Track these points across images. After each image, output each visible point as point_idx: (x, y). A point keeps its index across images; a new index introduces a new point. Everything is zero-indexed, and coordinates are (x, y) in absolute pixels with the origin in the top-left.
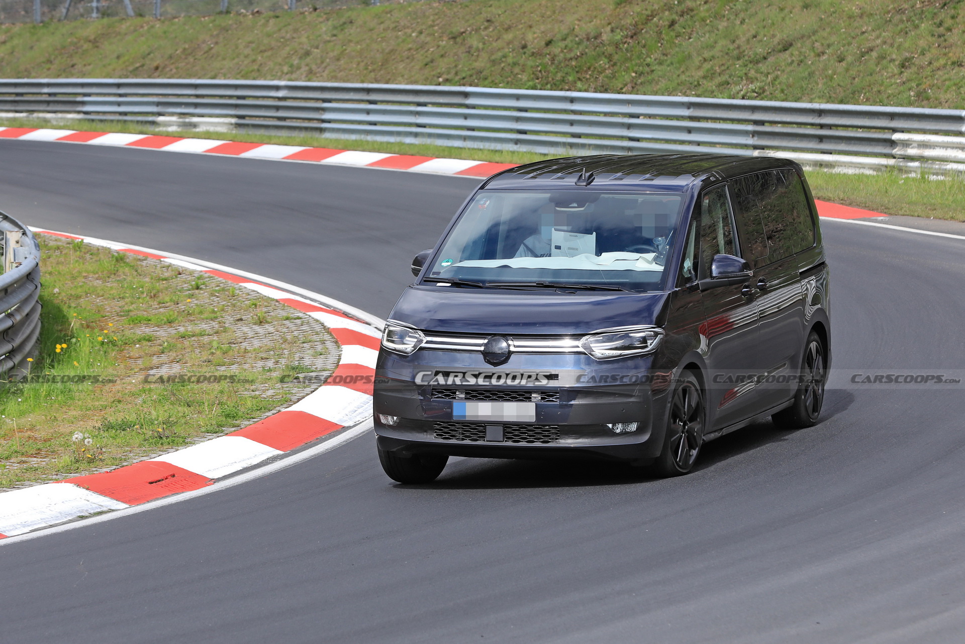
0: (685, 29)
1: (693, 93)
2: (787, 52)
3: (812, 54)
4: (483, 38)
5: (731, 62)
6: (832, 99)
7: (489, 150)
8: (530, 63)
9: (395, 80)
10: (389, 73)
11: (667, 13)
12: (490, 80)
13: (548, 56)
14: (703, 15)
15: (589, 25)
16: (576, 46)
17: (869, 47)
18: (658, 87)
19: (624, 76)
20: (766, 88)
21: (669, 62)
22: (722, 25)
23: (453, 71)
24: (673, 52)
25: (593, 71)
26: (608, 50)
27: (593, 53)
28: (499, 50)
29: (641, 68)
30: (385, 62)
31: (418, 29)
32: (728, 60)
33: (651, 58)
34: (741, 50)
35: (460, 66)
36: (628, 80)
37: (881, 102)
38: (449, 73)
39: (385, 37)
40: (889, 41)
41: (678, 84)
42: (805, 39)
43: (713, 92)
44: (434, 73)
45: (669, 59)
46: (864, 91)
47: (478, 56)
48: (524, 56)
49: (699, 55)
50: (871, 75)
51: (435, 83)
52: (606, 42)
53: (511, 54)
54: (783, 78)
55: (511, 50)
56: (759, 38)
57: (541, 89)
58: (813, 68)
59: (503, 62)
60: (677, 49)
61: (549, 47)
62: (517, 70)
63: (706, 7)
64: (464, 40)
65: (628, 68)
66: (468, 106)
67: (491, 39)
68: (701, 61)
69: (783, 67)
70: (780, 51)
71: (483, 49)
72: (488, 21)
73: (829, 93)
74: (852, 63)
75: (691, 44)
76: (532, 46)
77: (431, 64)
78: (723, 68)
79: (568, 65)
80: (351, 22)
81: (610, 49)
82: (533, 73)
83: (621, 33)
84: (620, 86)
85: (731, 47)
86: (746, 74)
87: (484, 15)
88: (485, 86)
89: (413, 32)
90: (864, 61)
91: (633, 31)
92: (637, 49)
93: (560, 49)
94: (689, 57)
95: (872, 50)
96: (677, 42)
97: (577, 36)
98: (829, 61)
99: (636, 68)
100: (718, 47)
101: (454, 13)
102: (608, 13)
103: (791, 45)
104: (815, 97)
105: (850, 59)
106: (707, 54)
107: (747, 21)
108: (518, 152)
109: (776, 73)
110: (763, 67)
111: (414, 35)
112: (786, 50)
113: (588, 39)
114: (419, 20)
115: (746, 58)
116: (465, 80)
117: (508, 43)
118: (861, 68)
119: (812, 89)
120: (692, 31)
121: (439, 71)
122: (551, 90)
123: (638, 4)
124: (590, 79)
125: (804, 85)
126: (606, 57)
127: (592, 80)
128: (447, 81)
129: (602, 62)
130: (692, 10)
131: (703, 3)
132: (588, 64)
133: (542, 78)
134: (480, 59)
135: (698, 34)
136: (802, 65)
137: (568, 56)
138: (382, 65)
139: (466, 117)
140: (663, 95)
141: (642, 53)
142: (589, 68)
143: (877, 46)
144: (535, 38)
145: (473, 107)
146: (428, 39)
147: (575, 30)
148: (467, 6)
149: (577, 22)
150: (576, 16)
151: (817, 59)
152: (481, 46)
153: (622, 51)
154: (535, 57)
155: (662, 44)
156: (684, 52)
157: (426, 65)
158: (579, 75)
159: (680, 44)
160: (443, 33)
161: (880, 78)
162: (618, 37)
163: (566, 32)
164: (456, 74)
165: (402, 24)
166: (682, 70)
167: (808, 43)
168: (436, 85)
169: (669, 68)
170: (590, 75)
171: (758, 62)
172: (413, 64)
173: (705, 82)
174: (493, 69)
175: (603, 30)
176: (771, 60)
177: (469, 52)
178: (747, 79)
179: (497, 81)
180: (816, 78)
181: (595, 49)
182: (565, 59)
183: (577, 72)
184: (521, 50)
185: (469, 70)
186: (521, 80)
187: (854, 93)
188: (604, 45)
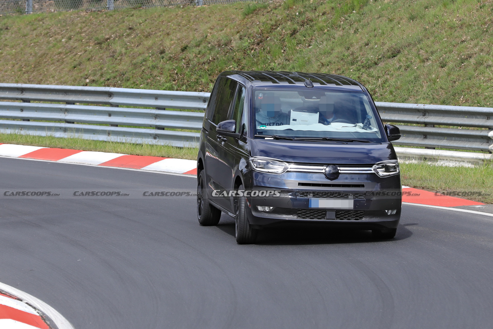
0: (305, 37)
2: (395, 58)
3: (418, 60)
4: (126, 44)
5: (346, 67)
6: (436, 100)
7: (131, 144)
8: (167, 66)
9: (47, 80)
10: (41, 75)
11: (289, 23)
12: (131, 81)
13: (183, 60)
14: (321, 25)
15: (220, 33)
16: (208, 52)
17: (468, 54)
20: (377, 90)
22: (338, 34)
23: (99, 73)
24: (294, 59)
26: (237, 56)
27: (224, 58)
28: (140, 54)
30: (38, 64)
31: (68, 35)
32: (344, 65)
33: (275, 63)
34: (355, 57)
35: (105, 69)
37: (478, 103)
38: (95, 75)
39: (37, 42)
40: (486, 49)
42: (411, 47)
44: (82, 74)
46: (463, 93)
47: (121, 60)
48: (162, 61)
49: (317, 60)
50: (470, 79)
51: (82, 84)
52: (236, 48)
53: (150, 58)
54: (392, 81)
55: (150, 55)
56: (370, 46)
57: (177, 90)
58: (418, 72)
59: (143, 65)
60: (298, 55)
61: (184, 52)
62: (155, 73)
63: (324, 17)
64: (108, 45)
66: (112, 105)
67: (133, 45)
68: (319, 65)
69: (392, 72)
70: (389, 58)
71: (125, 54)
72: (130, 29)
73: (433, 95)
74: (453, 68)
75: (310, 51)
76: (170, 51)
77: (79, 67)
79: (201, 69)
80: (7, 28)
81: (239, 55)
82: (170, 76)
83: (249, 41)
85: (346, 54)
87: (126, 24)
88: (127, 87)
89: (63, 38)
90: (463, 67)
91: (259, 39)
92: (263, 55)
93: (194, 55)
94: (309, 62)
95: (470, 57)
96: (298, 48)
97: (209, 43)
98: (433, 66)
100: (335, 54)
101: (100, 22)
102: (237, 23)
103: (399, 52)
104: (420, 99)
105: (451, 65)
106: (325, 60)
107: (360, 30)
108: (156, 145)
109: (386, 76)
110: (373, 71)
112: (395, 56)
113: (219, 46)
114: (68, 28)
116: (109, 82)
117: (148, 49)
118: (461, 73)
119: (417, 91)
120: (312, 39)
121: (86, 73)
122: (186, 90)
123: (263, 15)
125: (410, 87)
126: (235, 61)
128: (93, 82)
129: (231, 66)
130: (311, 20)
131: (321, 14)
132: (220, 68)
133: (178, 80)
134: (123, 63)
135: (316, 41)
136: (409, 69)
137: (202, 61)
138: (35, 67)
139: (110, 114)
141: (267, 58)
143: (475, 54)
144: (172, 45)
145: (117, 105)
146: (76, 44)
147: (208, 38)
148: (111, 15)
149: (209, 31)
150: (209, 25)
151: (422, 64)
152: (123, 50)
153: (249, 57)
154: (172, 61)
155: (284, 51)
159: (301, 51)
160: (89, 39)
161: (478, 82)
162: (246, 44)
163: (199, 39)
164: (102, 75)
165: (53, 30)
167: (414, 51)
171: (369, 67)
172: (63, 66)
174: (134, 71)
175: (232, 38)
176: (381, 65)
177: (113, 56)
179: (138, 83)
180: (421, 81)
181: (225, 55)
182: (199, 63)
183: (210, 75)
184: (159, 55)
185: (113, 72)
186: (159, 81)
187: (454, 95)
188: (233, 51)
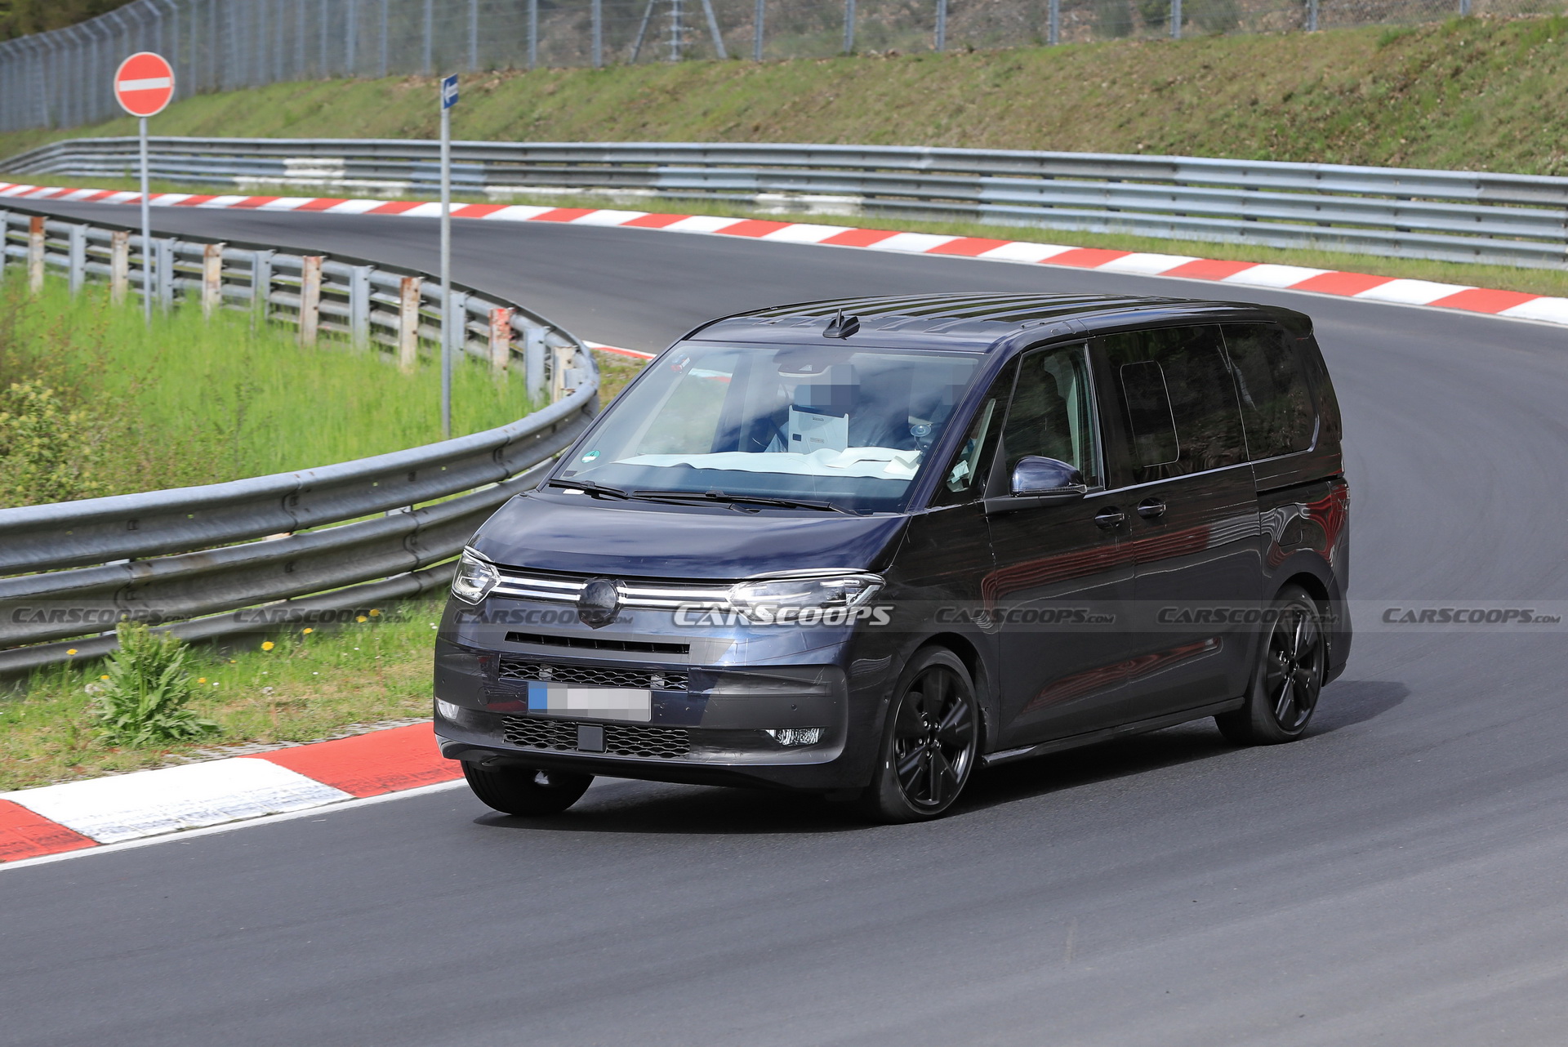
0: (1473, 79)
1: (1485, 166)
4: (1199, 91)
5: (1536, 125)
7: (1205, 243)
8: (1262, 125)
9: (1079, 146)
10: (1070, 137)
11: (1449, 58)
12: (1207, 147)
13: (1286, 115)
14: (1499, 60)
15: (1343, 73)
16: (1324, 102)
18: (1436, 158)
19: (1389, 143)
21: (1451, 124)
22: (1525, 74)
23: (1157, 135)
24: (1458, 112)
25: (1348, 136)
26: (1369, 108)
27: (1348, 111)
28: (1220, 106)
29: (1413, 133)
30: (1065, 122)
31: (1111, 78)
32: (1533, 123)
33: (1427, 119)
34: (1551, 109)
35: (1167, 129)
36: (1396, 149)
38: (1151, 137)
39: (1065, 88)
41: (1464, 155)
43: (1511, 165)
44: (1132, 137)
45: (1451, 121)
47: (1191, 115)
48: (1253, 116)
49: (1492, 115)
51: (1132, 151)
52: (1366, 97)
53: (1236, 113)
55: (1236, 107)
57: (1276, 160)
59: (1225, 123)
60: (1463, 107)
61: (1289, 102)
62: (1244, 134)
63: (1503, 49)
64: (1172, 92)
65: (1395, 132)
66: (1176, 183)
67: (1209, 92)
68: (1495, 123)
71: (1198, 105)
72: (1206, 67)
75: (1482, 100)
76: (1265, 102)
77: (1127, 126)
78: (1525, 133)
79: (1313, 128)
80: (1019, 68)
81: (1371, 107)
82: (1266, 139)
83: (1387, 85)
84: (1385, 156)
85: (1537, 104)
86: (1556, 141)
87: (1200, 59)
88: (1200, 156)
89: (1103, 81)
91: (1403, 83)
92: (1408, 107)
93: (1303, 107)
94: (1479, 117)
96: (1462, 97)
97: (1326, 88)
99: (1406, 133)
100: (1519, 104)
101: (1160, 57)
102: (1370, 57)
106: (1503, 114)
107: (1558, 69)
108: (1244, 245)
111: (1104, 85)
113: (1342, 93)
114: (1112, 66)
115: (1557, 119)
116: (1173, 148)
117: (1234, 97)
120: (1484, 82)
121: (1138, 134)
122: (1290, 161)
123: (1409, 45)
124: (1343, 147)
126: (1365, 117)
127: (1347, 148)
128: (1149, 149)
129: (1359, 124)
130: (1483, 54)
131: (1498, 44)
132: (1342, 127)
133: (1278, 145)
134: (1194, 119)
135: (1491, 85)
137: (1315, 115)
138: (1061, 126)
139: (1174, 197)
140: (1443, 168)
141: (1414, 112)
142: (1342, 132)
144: (1270, 91)
145: (1185, 184)
146: (1124, 91)
147: (1324, 80)
148: (1177, 47)
149: (1326, 70)
150: (1325, 61)
152: (1195, 100)
153: (1388, 110)
154: (1270, 116)
155: (1442, 100)
156: (1472, 111)
157: (1121, 126)
158: (1329, 142)
159: (1467, 101)
160: (1143, 83)
162: (1382, 90)
163: (1311, 82)
164: (1162, 138)
165: (1089, 70)
166: (1469, 135)
168: (1134, 153)
169: (1451, 133)
170: (1344, 141)
172: (1102, 125)
173: (1500, 152)
174: (1211, 132)
175: (1361, 81)
177: (1179, 109)
178: (1559, 148)
179: (1216, 149)
181: (1351, 106)
182: (1310, 120)
183: (1326, 137)
184: (1250, 107)
185: (1179, 133)
186: (1249, 147)
188: (1363, 101)
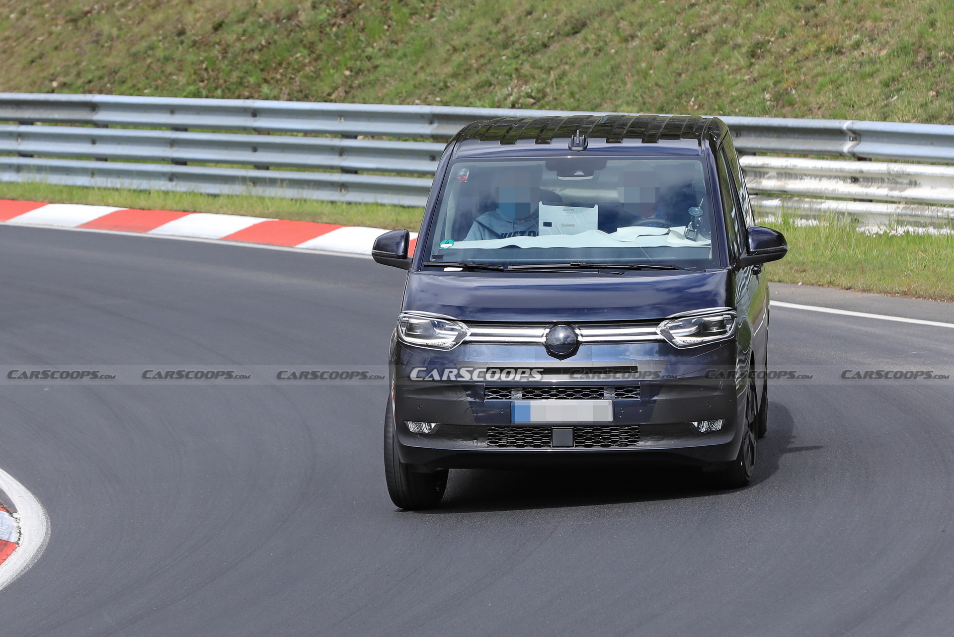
1: (438, 99)
2: (578, 35)
3: (616, 39)
4: (119, 21)
5: (494, 52)
6: (648, 106)
7: (130, 190)
8: (191, 57)
12: (129, 84)
13: (217, 46)
16: (259, 31)
17: (702, 27)
18: (385, 91)
19: (332, 76)
20: (548, 90)
21: (400, 53)
23: (74, 71)
24: (406, 39)
25: (286, 69)
26: (309, 36)
27: (286, 41)
28: (143, 38)
29: (358, 63)
31: (20, 8)
32: (490, 50)
33: (373, 47)
34: (509, 34)
35: (84, 64)
36: (340, 81)
37: (720, 109)
38: (67, 74)
40: (732, 18)
41: (415, 86)
42: (605, 16)
43: (467, 98)
44: (45, 74)
45: (400, 49)
46: (695, 94)
47: (110, 48)
48: (180, 48)
49: (445, 42)
50: (705, 68)
51: (46, 90)
52: (305, 24)
53: (161, 44)
54: (573, 75)
55: (160, 38)
56: (535, 15)
57: (207, 97)
58: (618, 59)
59: (149, 56)
60: (413, 34)
61: (219, 32)
62: (170, 68)
64: (89, 23)
65: (338, 63)
66: (97, 124)
67: (130, 22)
68: (448, 50)
69: (573, 59)
70: (568, 35)
71: (118, 37)
73: (643, 98)
74: (677, 51)
75: (433, 25)
76: (193, 31)
77: (39, 61)
78: (482, 61)
79: (247, 60)
81: (312, 35)
82: (195, 73)
83: (328, 11)
84: (327, 90)
85: (494, 30)
86: (517, 70)
88: (122, 94)
89: (11, 12)
90: (694, 48)
91: (346, 7)
92: (352, 35)
93: (235, 36)
94: (431, 44)
95: (706, 32)
96: (412, 22)
97: (261, 16)
98: (642, 48)
99: (350, 64)
100: (475, 29)
103: (584, 25)
104: (622, 104)
105: (673, 45)
106: (458, 41)
108: (173, 192)
109: (562, 67)
110: (542, 59)
111: (12, 16)
112: (577, 33)
113: (278, 20)
115: (517, 45)
116: (91, 85)
117: (157, 28)
118: (691, 58)
119: (616, 91)
120: (435, 6)
121: (52, 71)
122: (223, 98)
124: (281, 80)
125: (604, 85)
126: (305, 46)
127: (285, 81)
128: (65, 87)
129: (299, 55)
132: (279, 58)
133: (208, 80)
134: (114, 53)
135: (443, 9)
136: (601, 55)
137: (248, 46)
139: (94, 140)
140: (392, 103)
141: (359, 40)
142: (280, 64)
143: (714, 26)
144: (198, 20)
145: (105, 125)
146: (35, 22)
147: (258, 7)
151: (624, 45)
152: (115, 32)
153: (329, 38)
154: (198, 48)
155: (389, 26)
157: (32, 62)
158: (264, 75)
159: (417, 26)
160: (57, 13)
161: (719, 73)
162: (324, 16)
163: (243, 9)
164: (78, 75)
166: (420, 64)
167: (610, 22)
168: (48, 92)
169: (400, 63)
170: (282, 74)
171: (534, 52)
172: (12, 61)
173: (455, 82)
174: (134, 67)
175: (299, 6)
176: (555, 47)
177: (97, 42)
178: (519, 77)
179: (140, 85)
180: (622, 74)
181: (288, 35)
182: (244, 51)
183: (262, 70)
184: (176, 38)
185: (98, 69)
186: (177, 83)
187: (679, 96)
188: (302, 29)
